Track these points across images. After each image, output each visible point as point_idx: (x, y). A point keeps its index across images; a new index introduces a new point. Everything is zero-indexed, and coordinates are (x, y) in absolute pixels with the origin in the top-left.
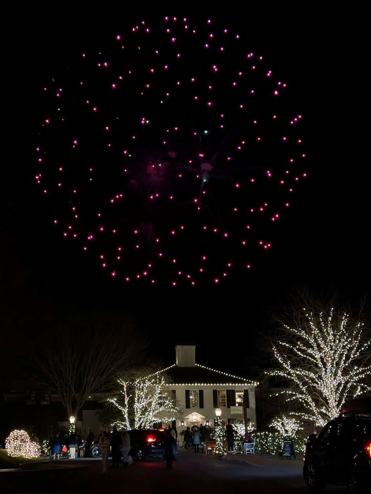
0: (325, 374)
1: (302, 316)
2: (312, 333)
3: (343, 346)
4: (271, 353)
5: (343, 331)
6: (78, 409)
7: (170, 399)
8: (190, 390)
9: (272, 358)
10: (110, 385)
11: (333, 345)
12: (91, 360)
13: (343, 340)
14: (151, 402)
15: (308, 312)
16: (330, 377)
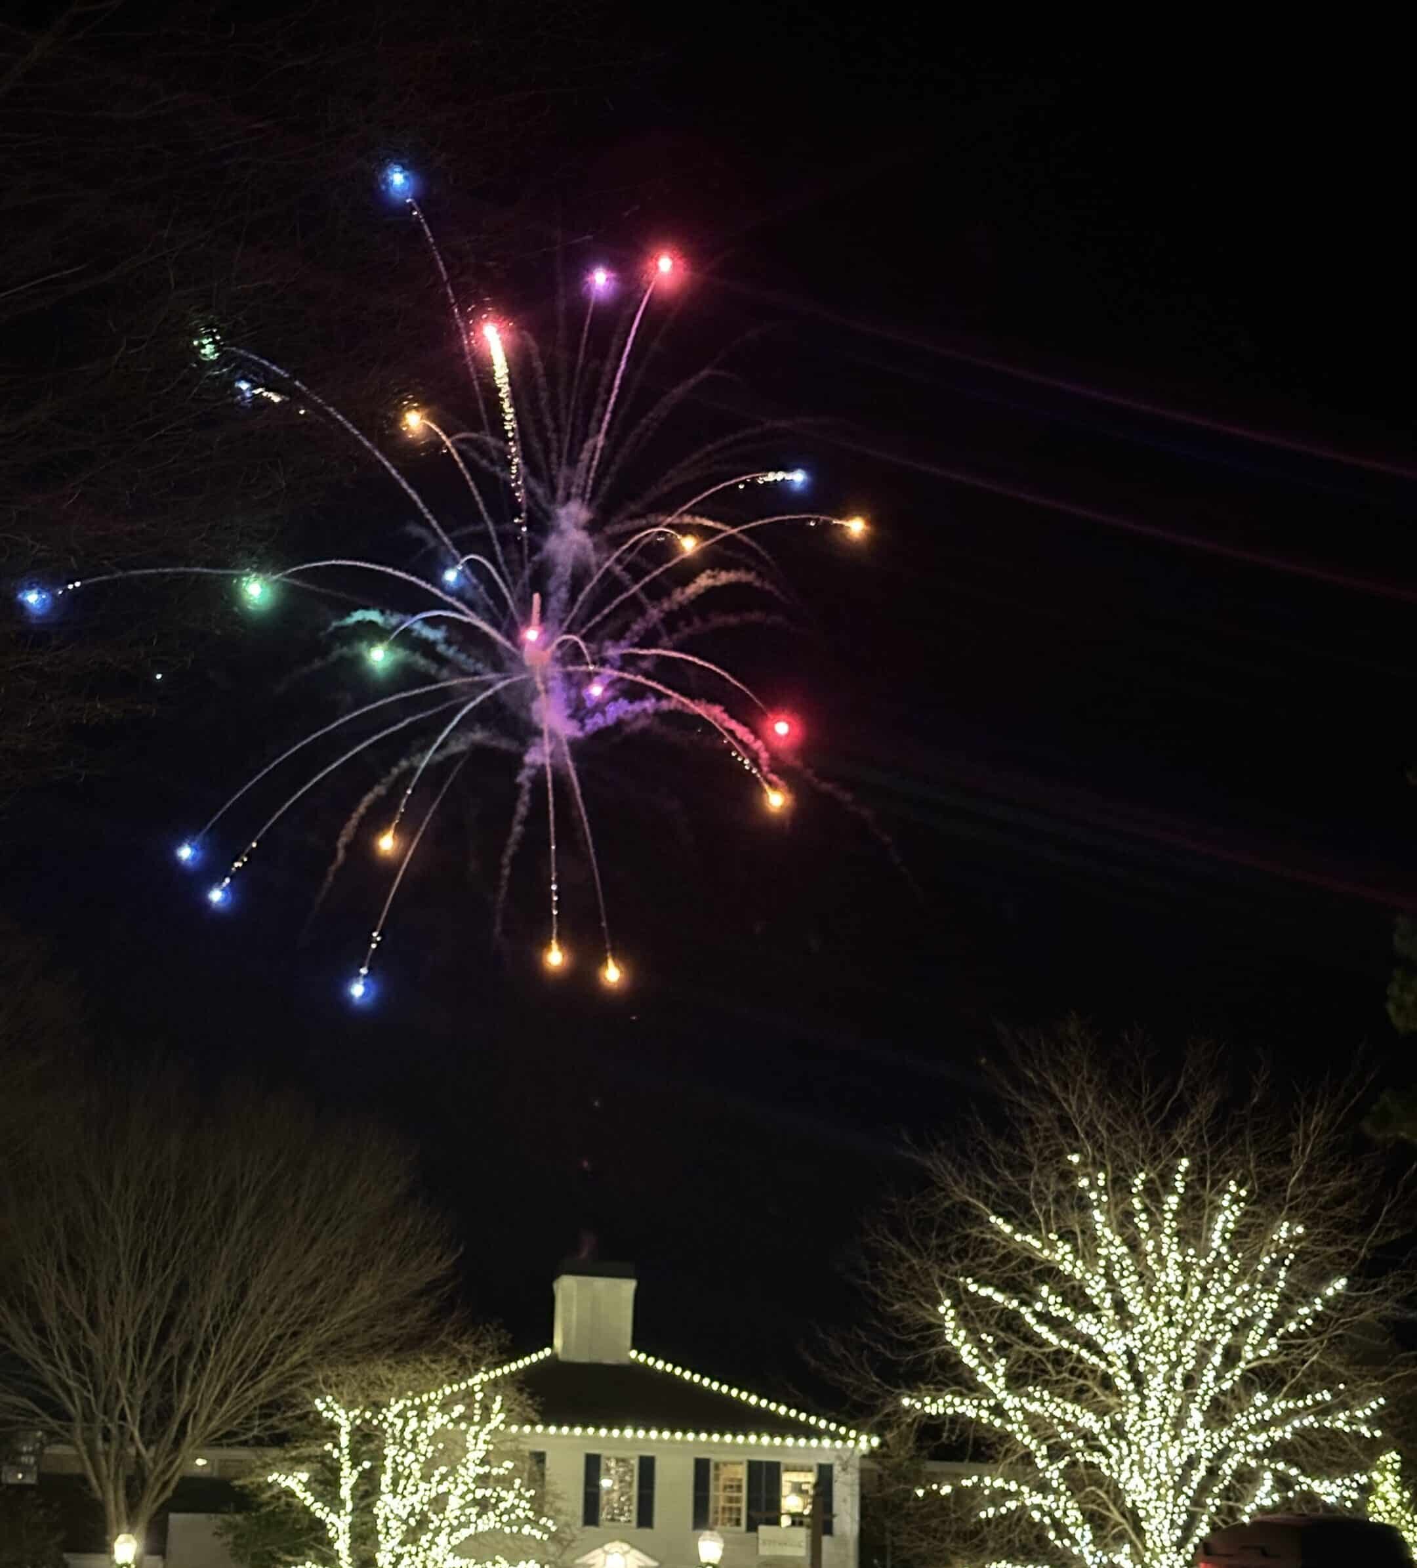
0: (1140, 1418)
1: (1062, 1187)
2: (1098, 1255)
3: (1218, 1311)
4: (930, 1326)
5: (1219, 1254)
6: (148, 1507)
7: (521, 1486)
8: (604, 1453)
9: (933, 1344)
10: (285, 1419)
11: (1178, 1306)
12: (212, 1317)
13: (1215, 1288)
14: (444, 1493)
15: (1090, 1170)
16: (1156, 1430)
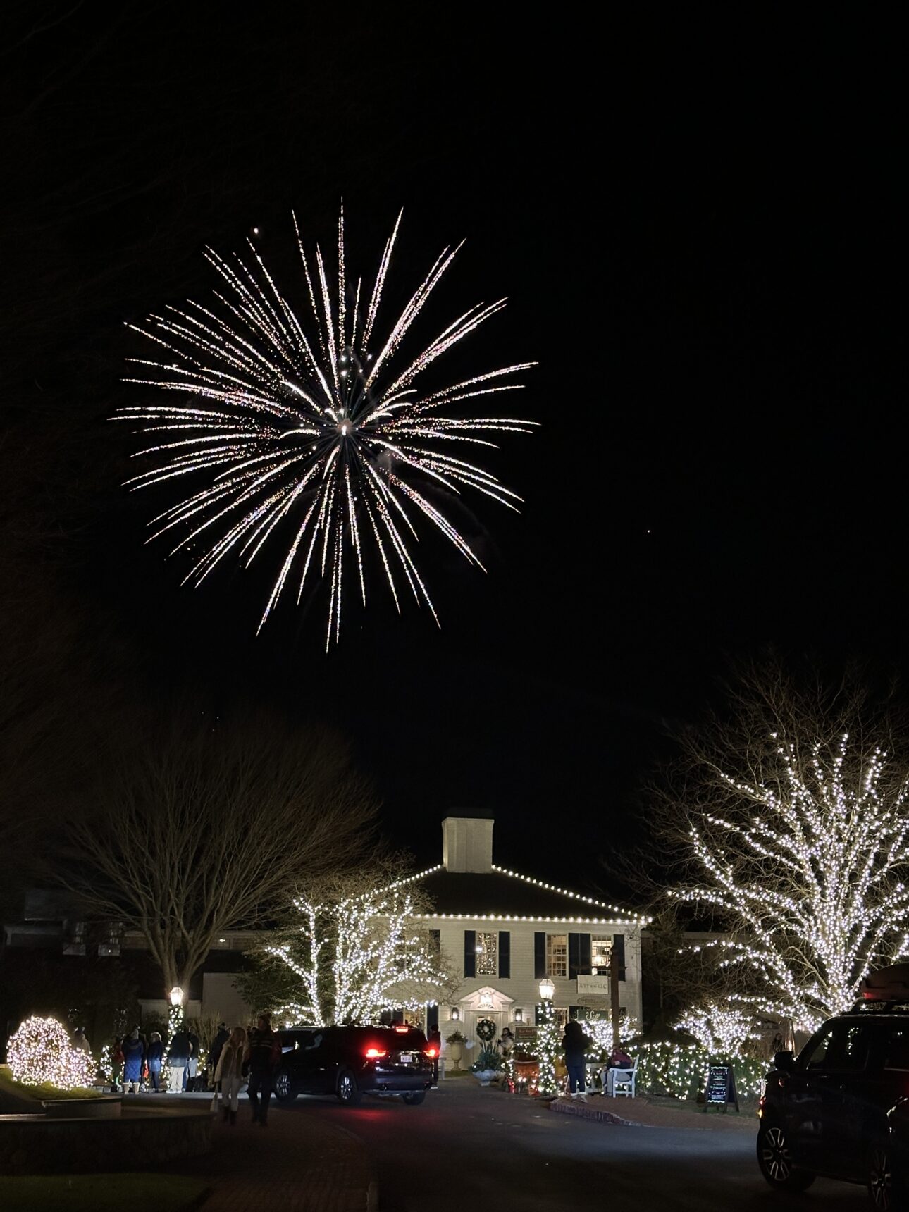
0: (822, 901)
1: (767, 754)
2: (791, 797)
3: (871, 831)
4: (684, 845)
5: (870, 794)
6: (190, 969)
7: (425, 952)
8: (478, 930)
9: (686, 856)
10: (273, 912)
11: (845, 828)
12: (227, 848)
13: (869, 817)
14: (376, 957)
15: (785, 742)
16: (832, 908)
